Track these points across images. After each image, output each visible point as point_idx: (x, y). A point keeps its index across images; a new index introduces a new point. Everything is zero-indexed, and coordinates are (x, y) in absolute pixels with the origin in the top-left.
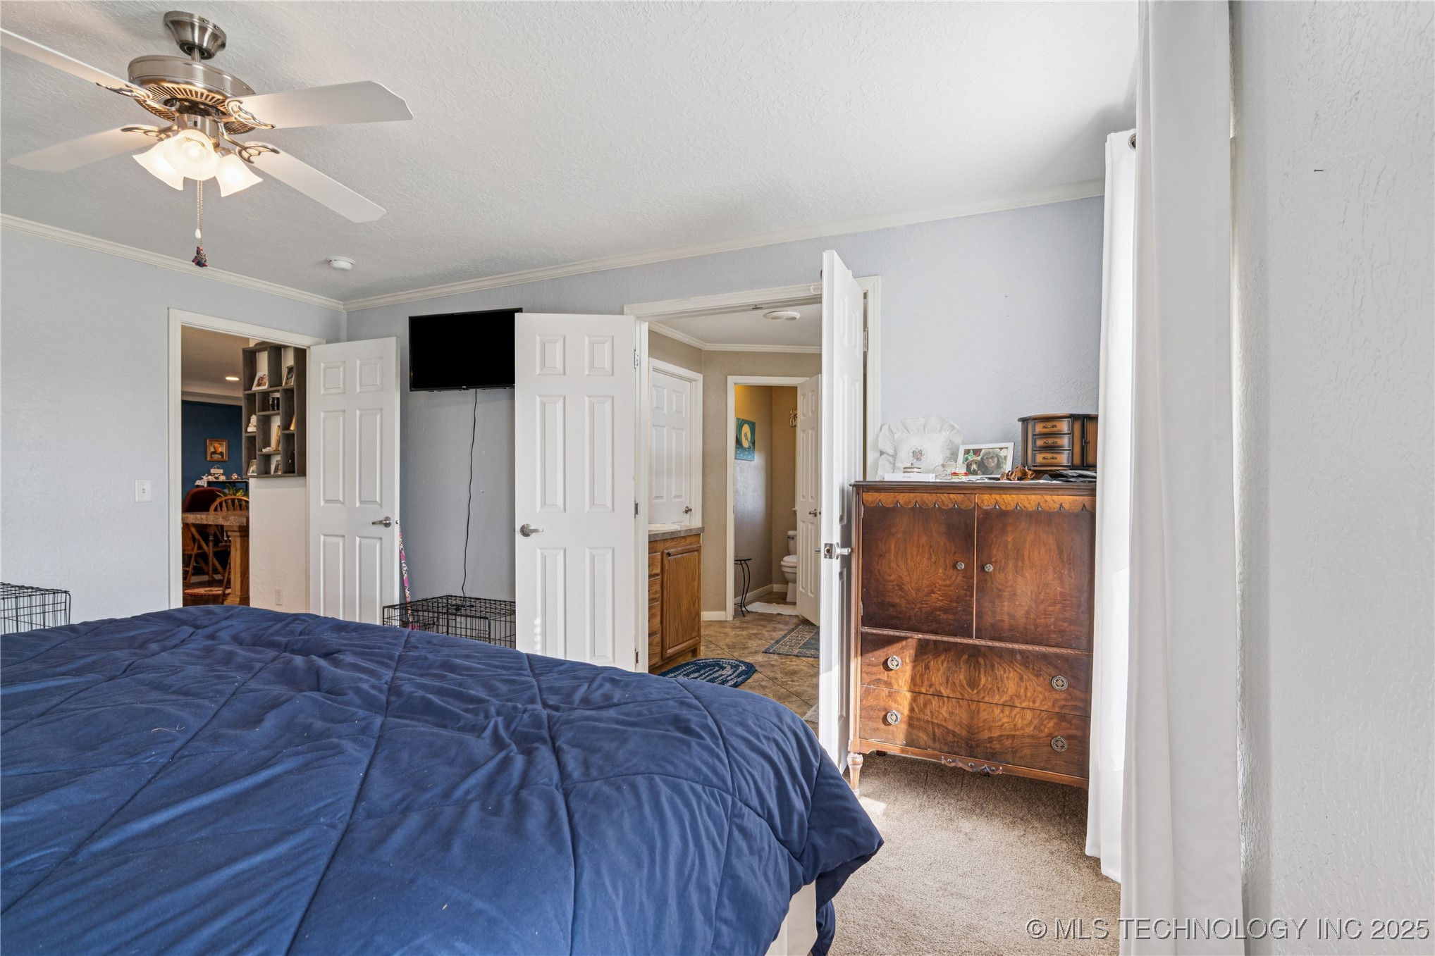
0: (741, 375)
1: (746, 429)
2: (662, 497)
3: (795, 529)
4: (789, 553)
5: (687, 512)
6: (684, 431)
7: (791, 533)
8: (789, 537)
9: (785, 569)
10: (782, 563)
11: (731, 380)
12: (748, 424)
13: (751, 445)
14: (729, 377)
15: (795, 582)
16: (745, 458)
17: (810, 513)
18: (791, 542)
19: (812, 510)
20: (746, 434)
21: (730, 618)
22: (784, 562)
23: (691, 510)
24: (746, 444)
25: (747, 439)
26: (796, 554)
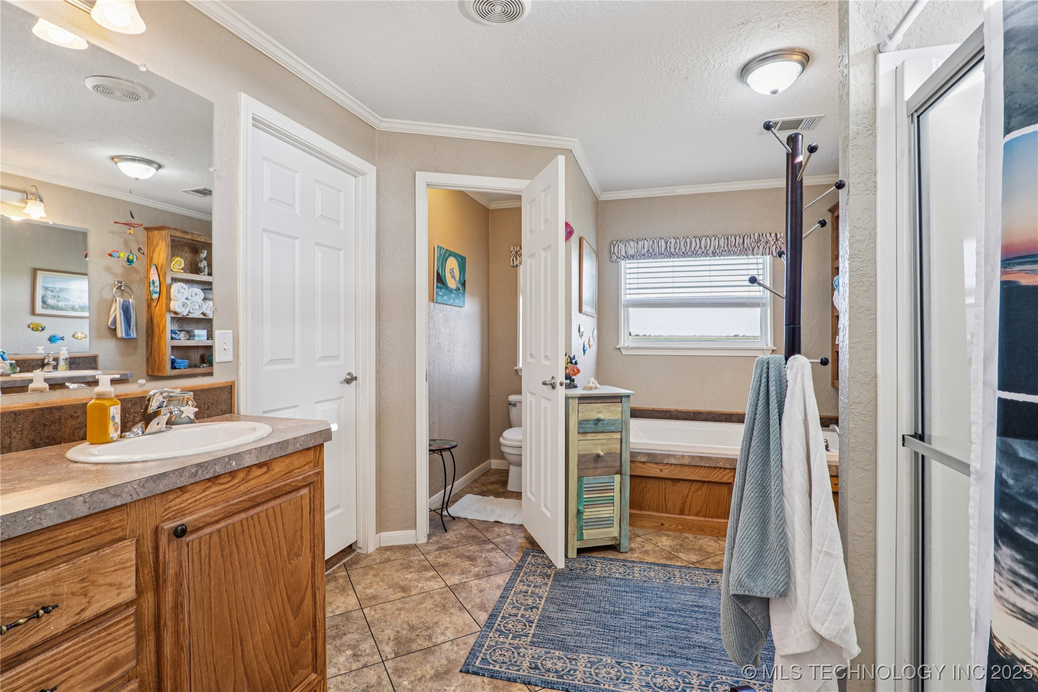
0: (437, 171)
1: (452, 263)
2: (291, 360)
3: (520, 393)
4: (510, 425)
5: (348, 381)
6: (342, 253)
7: (512, 398)
8: (510, 404)
9: (504, 449)
10: (501, 439)
11: (422, 178)
12: (455, 257)
13: (459, 286)
14: (418, 173)
15: (519, 464)
16: (451, 302)
17: (544, 384)
18: (513, 411)
19: (548, 379)
20: (452, 271)
21: (423, 540)
22: (504, 438)
23: (355, 378)
24: (452, 283)
25: (453, 277)
26: (521, 426)
